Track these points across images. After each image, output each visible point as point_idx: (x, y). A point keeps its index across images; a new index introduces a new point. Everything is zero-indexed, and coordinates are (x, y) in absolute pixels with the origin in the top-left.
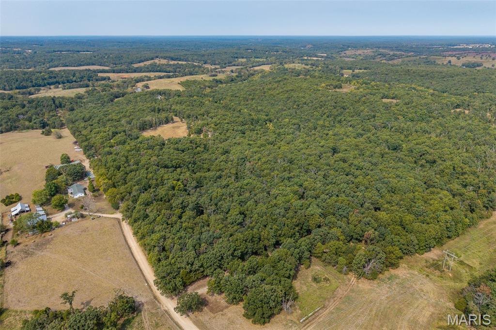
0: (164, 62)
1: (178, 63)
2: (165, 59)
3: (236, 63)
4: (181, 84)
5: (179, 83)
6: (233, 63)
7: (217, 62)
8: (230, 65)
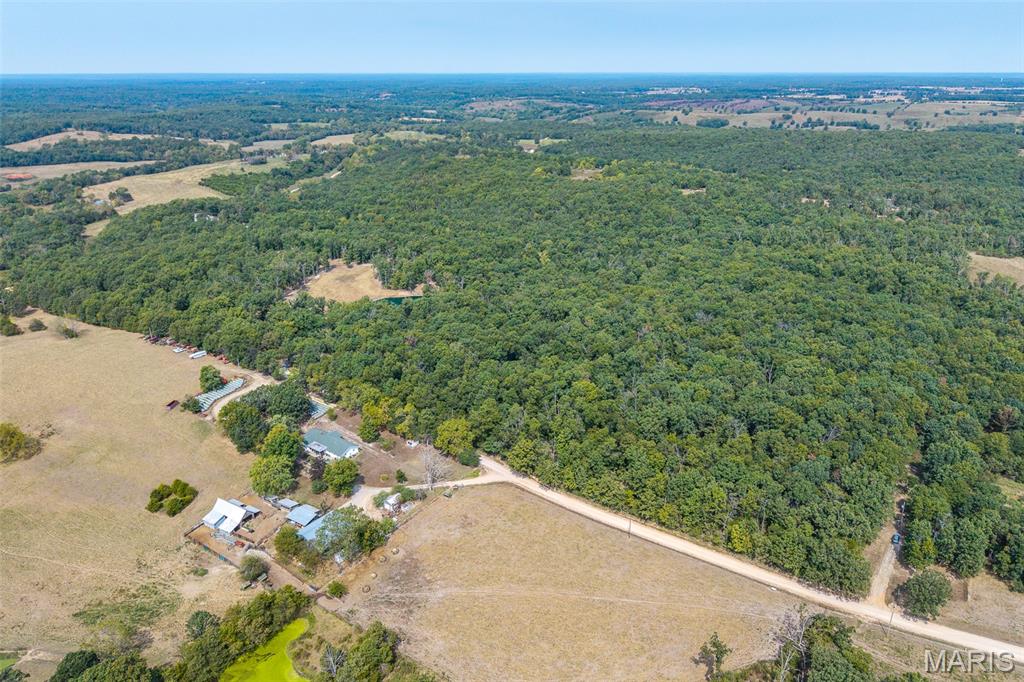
0: (94, 136)
1: (135, 138)
2: (91, 130)
3: (271, 134)
4: (205, 183)
5: (200, 184)
6: (264, 134)
7: (224, 133)
8: (258, 137)
